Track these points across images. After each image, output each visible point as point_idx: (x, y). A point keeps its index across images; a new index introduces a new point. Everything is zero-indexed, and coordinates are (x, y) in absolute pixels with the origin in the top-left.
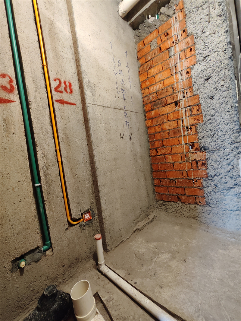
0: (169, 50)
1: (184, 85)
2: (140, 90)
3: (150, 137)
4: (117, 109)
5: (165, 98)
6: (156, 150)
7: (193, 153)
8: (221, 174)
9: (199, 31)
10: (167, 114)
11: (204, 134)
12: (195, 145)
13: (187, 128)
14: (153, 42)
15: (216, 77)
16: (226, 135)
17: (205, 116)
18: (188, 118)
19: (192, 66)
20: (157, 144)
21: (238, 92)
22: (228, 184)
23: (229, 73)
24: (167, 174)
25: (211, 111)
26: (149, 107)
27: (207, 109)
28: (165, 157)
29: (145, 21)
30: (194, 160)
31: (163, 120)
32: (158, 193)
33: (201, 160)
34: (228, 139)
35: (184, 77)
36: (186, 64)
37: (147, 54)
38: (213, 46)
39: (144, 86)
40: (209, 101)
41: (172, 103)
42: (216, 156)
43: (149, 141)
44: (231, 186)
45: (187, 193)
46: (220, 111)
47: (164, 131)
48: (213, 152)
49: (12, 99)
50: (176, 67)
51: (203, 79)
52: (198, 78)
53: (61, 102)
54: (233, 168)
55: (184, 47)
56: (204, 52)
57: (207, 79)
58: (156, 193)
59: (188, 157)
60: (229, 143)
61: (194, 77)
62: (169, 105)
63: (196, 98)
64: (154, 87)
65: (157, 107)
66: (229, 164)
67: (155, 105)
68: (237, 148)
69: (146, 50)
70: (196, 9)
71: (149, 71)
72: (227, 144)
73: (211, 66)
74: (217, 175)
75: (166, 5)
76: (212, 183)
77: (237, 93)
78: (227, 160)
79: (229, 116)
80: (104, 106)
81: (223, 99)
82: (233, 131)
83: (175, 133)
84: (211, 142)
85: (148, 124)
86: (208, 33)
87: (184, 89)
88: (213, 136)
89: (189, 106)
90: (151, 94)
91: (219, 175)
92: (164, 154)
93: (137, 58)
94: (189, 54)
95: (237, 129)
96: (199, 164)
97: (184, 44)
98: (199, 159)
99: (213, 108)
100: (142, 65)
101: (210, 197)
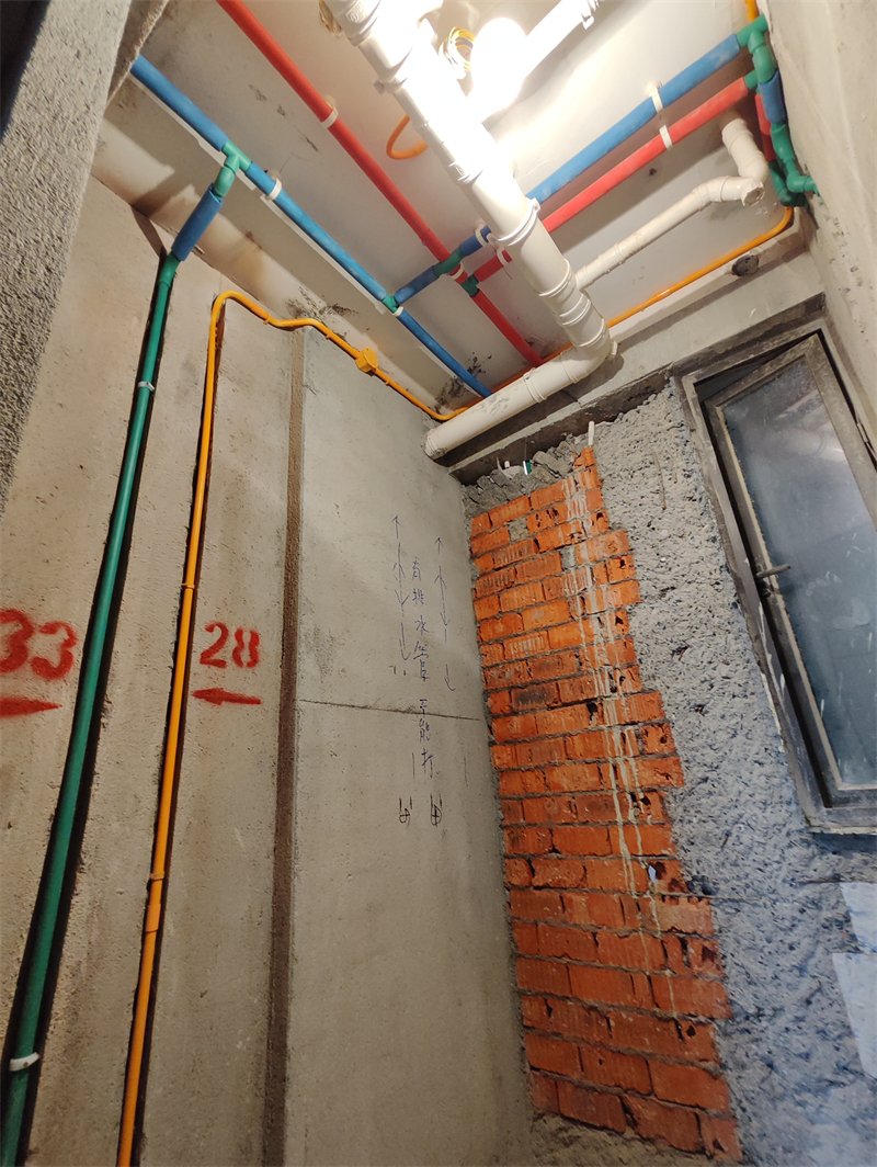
0: (562, 551)
1: (610, 654)
2: (477, 645)
3: (506, 810)
4: (396, 711)
5: (554, 683)
6: (529, 862)
7: (663, 898)
8: (782, 1009)
9: (639, 523)
10: (564, 736)
11: (693, 830)
12: (667, 866)
13: (634, 798)
14: (517, 523)
15: (703, 649)
16: (767, 847)
17: (687, 764)
18: (632, 762)
19: (628, 607)
20: (532, 841)
21: (776, 710)
22: (814, 1061)
23: (739, 646)
24: (573, 978)
25: (705, 751)
26: (502, 702)
27: (692, 744)
28: (561, 898)
29: (494, 472)
30: (670, 931)
31: (551, 753)
32: (537, 1070)
33: (695, 933)
34: (778, 862)
35: (610, 631)
36: (613, 598)
37: (498, 549)
38: (682, 566)
39: (488, 633)
40: (694, 717)
41: (579, 702)
42: (749, 925)
43: (504, 824)
44: (829, 1076)
45: (659, 1090)
46: (732, 756)
47: (554, 795)
48: (736, 906)
49: (50, 700)
50: (583, 599)
51: (666, 650)
52: (651, 642)
53: (213, 696)
54: (819, 990)
55: (602, 554)
56: (659, 576)
57: (680, 651)
58: (532, 1068)
59: (648, 916)
60: (784, 881)
61: (638, 637)
62: (569, 708)
63: (653, 702)
64: (520, 644)
65: (530, 706)
66: (801, 969)
67: (523, 699)
68: (816, 904)
69: (495, 538)
70: (627, 473)
71: (505, 595)
72: (779, 881)
73: (684, 618)
74: (768, 1012)
75: (551, 450)
76: (754, 1046)
77: (774, 711)
78: (791, 948)
79: (763, 778)
80: (353, 706)
81: (734, 721)
82: (788, 834)
83: (592, 806)
84: (723, 864)
85: (499, 758)
86: (664, 533)
87: (611, 668)
88: (725, 843)
89: (633, 723)
90: (509, 663)
91: (774, 1016)
92: (559, 887)
93: (469, 553)
94: (617, 574)
95: (800, 831)
96: (691, 950)
97: (602, 545)
98: (690, 929)
99: (709, 741)
100: (483, 575)
101: (755, 1123)
